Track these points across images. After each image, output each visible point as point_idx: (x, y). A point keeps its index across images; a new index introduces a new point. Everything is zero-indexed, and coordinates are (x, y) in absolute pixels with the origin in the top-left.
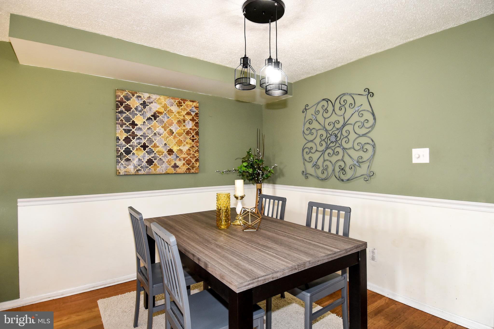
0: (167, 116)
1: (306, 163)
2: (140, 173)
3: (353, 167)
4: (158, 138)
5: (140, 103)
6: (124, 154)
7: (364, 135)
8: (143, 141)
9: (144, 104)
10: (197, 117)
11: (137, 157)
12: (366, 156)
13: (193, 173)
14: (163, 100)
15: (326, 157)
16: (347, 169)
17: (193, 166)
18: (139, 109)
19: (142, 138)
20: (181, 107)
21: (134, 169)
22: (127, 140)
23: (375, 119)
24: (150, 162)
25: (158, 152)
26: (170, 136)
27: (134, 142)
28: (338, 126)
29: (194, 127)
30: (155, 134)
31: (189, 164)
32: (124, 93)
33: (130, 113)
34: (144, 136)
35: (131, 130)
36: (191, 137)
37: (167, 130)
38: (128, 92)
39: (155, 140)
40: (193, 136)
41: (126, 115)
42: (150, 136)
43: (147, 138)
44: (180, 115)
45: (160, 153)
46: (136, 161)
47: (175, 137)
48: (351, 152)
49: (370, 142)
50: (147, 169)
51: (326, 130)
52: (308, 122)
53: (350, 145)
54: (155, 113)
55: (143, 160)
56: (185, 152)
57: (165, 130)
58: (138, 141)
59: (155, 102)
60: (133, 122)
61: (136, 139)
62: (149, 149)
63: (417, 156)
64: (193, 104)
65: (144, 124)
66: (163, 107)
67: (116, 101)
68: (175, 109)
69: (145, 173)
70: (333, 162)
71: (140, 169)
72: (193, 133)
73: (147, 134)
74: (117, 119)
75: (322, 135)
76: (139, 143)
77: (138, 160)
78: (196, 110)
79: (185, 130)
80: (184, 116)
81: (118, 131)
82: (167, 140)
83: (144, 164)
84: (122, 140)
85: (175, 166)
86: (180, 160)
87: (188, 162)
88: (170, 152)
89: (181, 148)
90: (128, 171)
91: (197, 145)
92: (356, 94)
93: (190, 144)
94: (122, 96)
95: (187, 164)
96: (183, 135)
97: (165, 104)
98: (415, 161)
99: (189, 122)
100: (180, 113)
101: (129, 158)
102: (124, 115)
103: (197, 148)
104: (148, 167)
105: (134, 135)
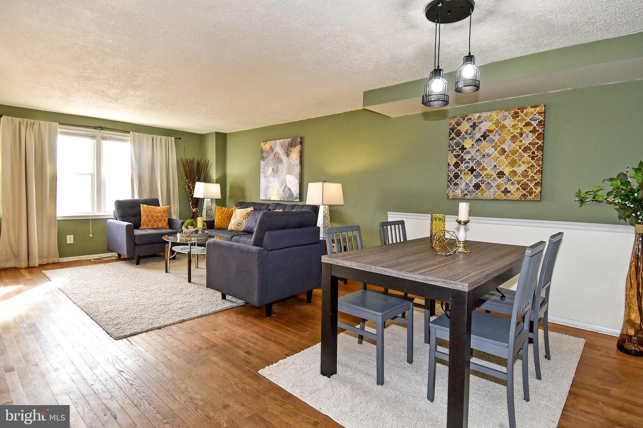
0: (498, 133)
2: (467, 197)
4: (486, 160)
5: (470, 126)
6: (453, 179)
8: (471, 165)
9: (474, 126)
10: (540, 126)
11: (465, 181)
13: (531, 200)
14: (495, 116)
17: (531, 192)
18: (469, 131)
19: (470, 161)
20: (518, 119)
21: (462, 192)
22: (457, 165)
24: (477, 186)
25: (487, 175)
26: (501, 156)
27: (463, 166)
29: (534, 141)
30: (484, 156)
31: (524, 189)
32: (456, 120)
33: (460, 138)
34: (472, 159)
35: (461, 154)
36: (531, 153)
37: (498, 150)
38: (460, 117)
39: (484, 162)
40: (533, 153)
41: (456, 140)
42: (478, 159)
43: (475, 161)
44: (516, 129)
45: (489, 177)
46: (463, 185)
47: (507, 156)
50: (473, 194)
54: (485, 133)
55: (470, 185)
56: (519, 174)
57: (496, 150)
58: (466, 165)
59: (486, 121)
60: (463, 146)
61: (464, 163)
62: (477, 172)
64: (535, 109)
65: (472, 146)
66: (494, 124)
67: (449, 129)
68: (509, 122)
69: (472, 198)
71: (467, 193)
72: (534, 148)
73: (475, 157)
74: (448, 146)
76: (467, 167)
77: (465, 184)
78: (540, 117)
79: (522, 146)
80: (521, 129)
81: (449, 157)
82: (498, 161)
83: (471, 188)
84: (452, 166)
85: (506, 191)
86: (513, 183)
87: (524, 186)
88: (501, 174)
89: (515, 169)
90: (455, 195)
91: (539, 163)
93: (529, 163)
94: (453, 123)
95: (522, 189)
96: (518, 153)
97: (497, 120)
99: (529, 134)
100: (516, 126)
101: (457, 182)
103: (539, 168)
104: (475, 192)
105: (462, 160)
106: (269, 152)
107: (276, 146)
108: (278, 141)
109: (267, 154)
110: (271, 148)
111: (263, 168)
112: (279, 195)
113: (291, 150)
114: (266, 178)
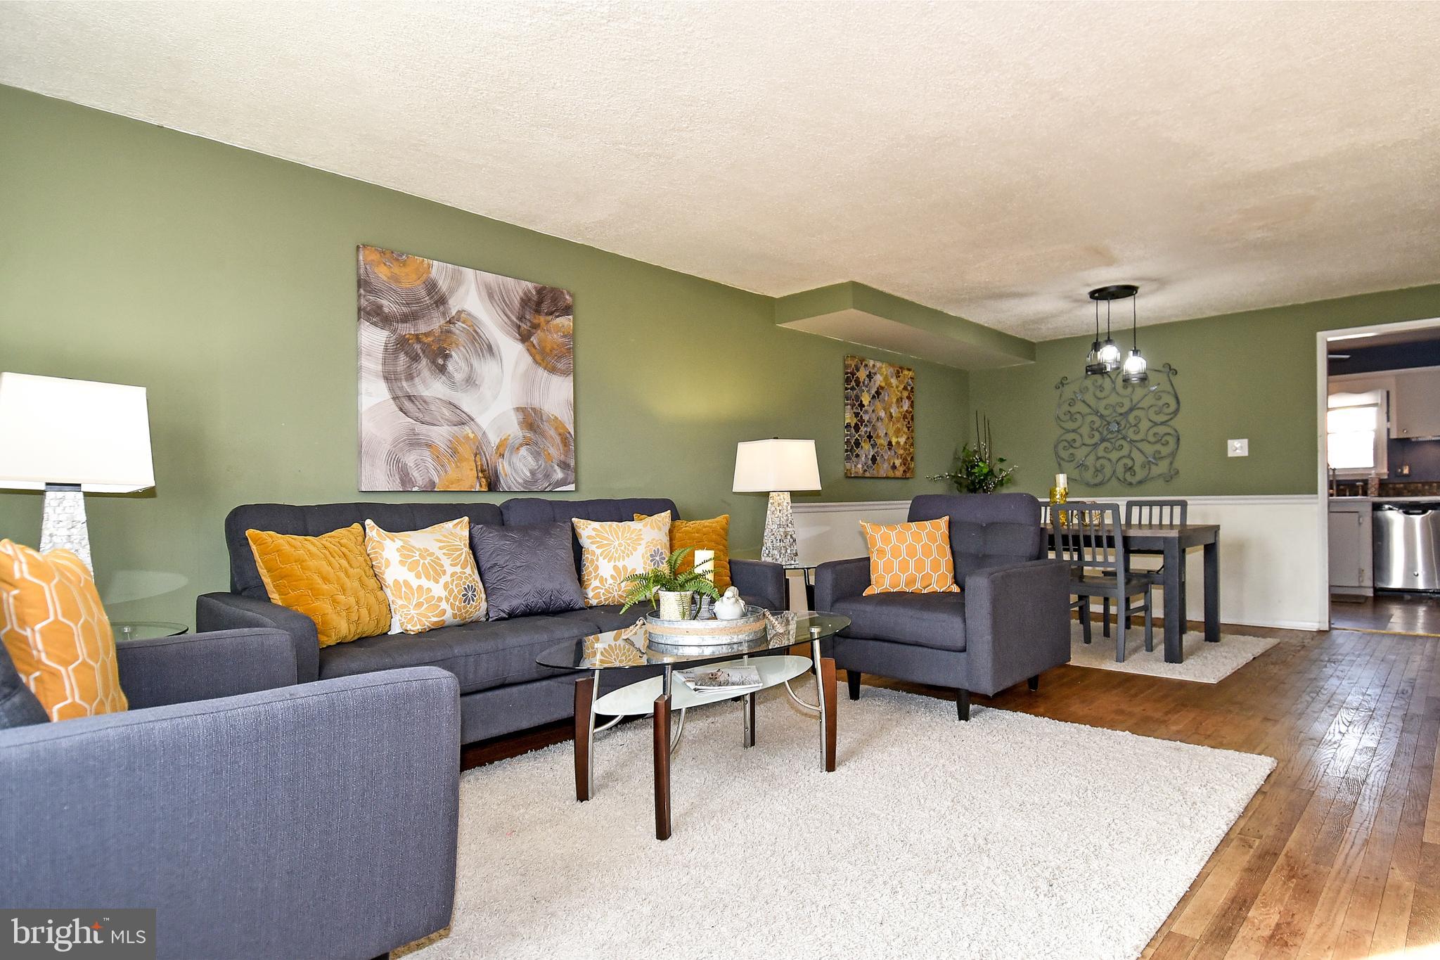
0: (887, 392)
1: (1062, 462)
2: (866, 474)
3: (1147, 466)
4: (880, 425)
5: (866, 375)
6: (854, 448)
7: (1162, 423)
8: (869, 429)
9: (870, 376)
10: (912, 393)
11: (864, 451)
12: (1165, 451)
13: (908, 478)
14: (885, 370)
15: (1101, 453)
16: (1137, 468)
17: (909, 467)
18: (866, 383)
19: (868, 425)
20: (899, 379)
21: (863, 468)
22: (857, 428)
23: (1178, 403)
24: (874, 459)
25: (881, 445)
26: (890, 422)
27: (862, 430)
28: (1123, 410)
29: (909, 408)
30: (878, 419)
31: (905, 465)
32: (854, 362)
33: (859, 389)
34: (870, 421)
35: (860, 413)
36: (907, 423)
37: (888, 413)
38: (857, 359)
40: (909, 422)
42: (874, 422)
43: (872, 425)
44: (898, 391)
45: (882, 447)
46: (863, 457)
47: (894, 423)
48: (1142, 446)
49: (1173, 432)
50: (872, 469)
51: (1102, 416)
52: (1068, 402)
53: (1141, 436)
54: (878, 389)
55: (868, 457)
56: (901, 446)
57: (886, 413)
58: (865, 429)
59: (878, 373)
60: (861, 401)
61: (863, 426)
62: (873, 440)
63: (1234, 448)
64: (910, 373)
65: (869, 404)
66: (884, 379)
67: (847, 373)
68: (894, 381)
69: (870, 476)
70: (1114, 459)
71: (867, 469)
72: (909, 418)
73: (872, 419)
74: (847, 398)
75: (1093, 422)
76: (866, 432)
77: (865, 455)
78: (912, 382)
79: (902, 412)
80: (901, 392)
81: (847, 415)
82: (888, 428)
83: (870, 462)
84: (851, 428)
85: (894, 467)
86: (898, 457)
87: (905, 461)
88: (890, 445)
89: (899, 439)
90: (859, 471)
91: (912, 435)
93: (906, 433)
94: (852, 366)
95: (903, 464)
96: (900, 420)
97: (886, 375)
98: (1230, 454)
99: (906, 400)
100: (898, 388)
101: (858, 452)
102: (855, 392)
103: (912, 440)
104: (873, 467)
105: (862, 421)
106: (418, 301)
107: (462, 290)
108: (469, 273)
109: (408, 304)
110: (432, 287)
111: (381, 356)
112: (482, 471)
113: (536, 321)
114: (405, 401)
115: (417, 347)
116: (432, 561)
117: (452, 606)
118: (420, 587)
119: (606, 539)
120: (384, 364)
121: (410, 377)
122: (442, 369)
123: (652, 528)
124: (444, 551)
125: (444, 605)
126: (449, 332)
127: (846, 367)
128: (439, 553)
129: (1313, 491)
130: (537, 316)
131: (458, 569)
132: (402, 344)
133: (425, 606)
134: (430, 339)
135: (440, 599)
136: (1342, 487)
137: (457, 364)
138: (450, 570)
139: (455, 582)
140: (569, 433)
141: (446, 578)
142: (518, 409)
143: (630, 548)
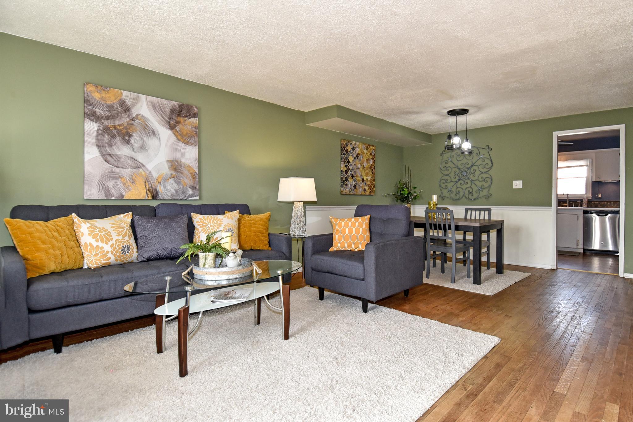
0: (362, 156)
1: (442, 189)
2: (351, 193)
3: (478, 192)
4: (358, 171)
5: (351, 148)
6: (345, 181)
7: (485, 172)
8: (352, 173)
9: (353, 149)
10: (374, 157)
11: (350, 183)
12: (486, 185)
13: (372, 195)
14: (361, 146)
15: (459, 185)
16: (474, 193)
17: (372, 190)
18: (351, 152)
19: (352, 171)
20: (368, 150)
21: (349, 190)
22: (346, 172)
23: (492, 163)
24: (355, 187)
25: (358, 180)
26: (363, 170)
28: (468, 166)
29: (373, 164)
30: (357, 168)
31: (370, 189)
32: (345, 142)
33: (348, 155)
34: (353, 169)
35: (348, 165)
36: (372, 170)
38: (347, 141)
42: (355, 170)
44: (367, 156)
47: (365, 170)
48: (477, 182)
49: (490, 177)
51: (459, 169)
52: (445, 162)
53: (476, 178)
54: (357, 154)
55: (352, 185)
56: (369, 181)
57: (361, 166)
58: (350, 173)
59: (357, 147)
60: (349, 160)
61: (349, 171)
62: (355, 178)
63: (516, 185)
64: (373, 148)
65: (353, 161)
66: (361, 150)
67: (342, 147)
68: (365, 151)
69: (353, 194)
70: (464, 188)
71: (351, 191)
72: (373, 168)
74: (342, 158)
75: (455, 171)
77: (350, 185)
78: (374, 152)
79: (369, 165)
80: (369, 156)
81: (342, 166)
82: (362, 173)
83: (353, 188)
84: (344, 172)
85: (365, 190)
86: (367, 186)
87: (370, 187)
88: (363, 180)
89: (367, 177)
90: (347, 192)
91: (374, 176)
92: (481, 148)
93: (371, 175)
94: (344, 144)
96: (368, 169)
97: (361, 148)
98: (514, 187)
99: (371, 160)
100: (367, 154)
101: (347, 183)
102: (345, 156)
103: (374, 178)
104: (354, 190)
106: (115, 109)
107: (139, 105)
108: (143, 97)
109: (109, 111)
110: (122, 103)
111: (95, 135)
112: (149, 190)
113: (178, 120)
114: (107, 157)
115: (115, 131)
116: (105, 233)
117: (115, 256)
118: (98, 246)
119: (205, 223)
120: (97, 139)
121: (110, 145)
122: (128, 142)
123: (228, 218)
124: (114, 229)
125: (110, 255)
126: (132, 124)
127: (342, 144)
128: (111, 230)
129: (550, 205)
130: (179, 118)
131: (121, 237)
132: (106, 129)
133: (99, 255)
134: (122, 128)
135: (108, 252)
136: (571, 203)
137: (136, 140)
138: (115, 238)
139: (118, 244)
140: (196, 173)
141: (113, 242)
142: (168, 161)
143: (216, 228)
